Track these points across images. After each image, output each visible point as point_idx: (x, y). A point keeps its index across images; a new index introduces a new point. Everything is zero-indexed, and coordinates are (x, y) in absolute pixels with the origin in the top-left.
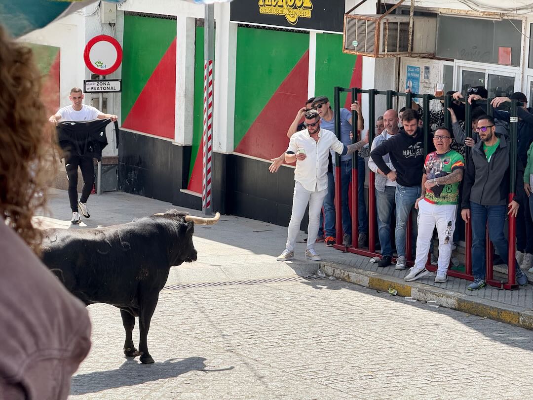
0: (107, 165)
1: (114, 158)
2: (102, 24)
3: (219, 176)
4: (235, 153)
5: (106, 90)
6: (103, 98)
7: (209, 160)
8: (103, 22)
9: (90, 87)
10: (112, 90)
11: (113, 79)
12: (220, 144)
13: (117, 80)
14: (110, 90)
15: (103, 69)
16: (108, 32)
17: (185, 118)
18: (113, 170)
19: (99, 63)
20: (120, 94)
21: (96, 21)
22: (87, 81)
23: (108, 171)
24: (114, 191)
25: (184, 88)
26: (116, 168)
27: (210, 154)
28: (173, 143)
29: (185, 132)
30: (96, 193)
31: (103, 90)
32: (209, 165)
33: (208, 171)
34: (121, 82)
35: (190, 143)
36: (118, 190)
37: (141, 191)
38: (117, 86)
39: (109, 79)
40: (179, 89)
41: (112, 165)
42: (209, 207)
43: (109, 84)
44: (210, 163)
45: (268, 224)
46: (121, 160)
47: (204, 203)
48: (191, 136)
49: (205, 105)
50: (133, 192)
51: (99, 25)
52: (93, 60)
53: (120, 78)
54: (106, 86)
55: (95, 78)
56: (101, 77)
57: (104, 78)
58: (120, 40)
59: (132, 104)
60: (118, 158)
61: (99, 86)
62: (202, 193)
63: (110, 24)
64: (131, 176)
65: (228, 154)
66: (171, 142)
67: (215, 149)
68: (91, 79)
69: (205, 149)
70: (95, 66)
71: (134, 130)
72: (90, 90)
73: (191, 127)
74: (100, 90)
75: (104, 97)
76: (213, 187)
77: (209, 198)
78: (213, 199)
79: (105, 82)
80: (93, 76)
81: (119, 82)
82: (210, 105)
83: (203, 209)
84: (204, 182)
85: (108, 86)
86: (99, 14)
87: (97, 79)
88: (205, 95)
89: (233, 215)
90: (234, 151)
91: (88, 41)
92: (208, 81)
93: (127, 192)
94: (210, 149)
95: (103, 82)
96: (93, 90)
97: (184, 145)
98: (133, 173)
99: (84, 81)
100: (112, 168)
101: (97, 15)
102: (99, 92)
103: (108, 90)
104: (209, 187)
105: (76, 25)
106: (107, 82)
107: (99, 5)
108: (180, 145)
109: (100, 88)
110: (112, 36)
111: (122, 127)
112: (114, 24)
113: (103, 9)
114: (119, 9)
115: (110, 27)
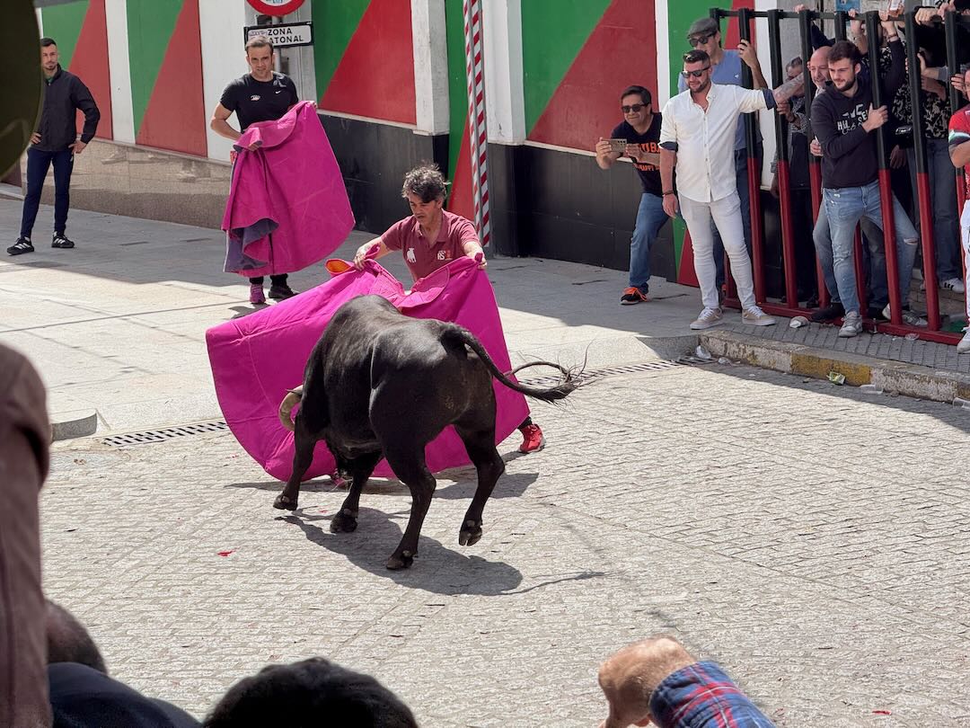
3: (502, 187)
4: (529, 143)
5: (286, 43)
6: (281, 58)
7: (481, 159)
10: (296, 42)
11: (297, 22)
12: (500, 128)
13: (305, 24)
14: (293, 43)
15: (275, 4)
17: (433, 84)
20: (311, 48)
22: (250, 29)
25: (428, 30)
27: (483, 147)
28: (415, 132)
29: (435, 111)
31: (280, 44)
32: (484, 168)
33: (483, 179)
34: (311, 26)
35: (445, 130)
38: (304, 33)
39: (289, 22)
40: (419, 33)
42: (487, 245)
43: (289, 32)
44: (484, 163)
45: (598, 268)
48: (446, 117)
49: (469, 59)
53: (309, 19)
54: (285, 36)
55: (263, 23)
56: (275, 20)
57: (281, 20)
59: (333, 64)
61: (273, 36)
65: (515, 144)
66: (411, 130)
67: (491, 138)
68: (256, 24)
69: (473, 139)
70: (264, 0)
71: (340, 111)
73: (445, 99)
75: (283, 55)
76: (492, 207)
77: (487, 228)
78: (494, 229)
79: (282, 29)
80: (259, 19)
81: (308, 27)
82: (478, 58)
84: (477, 199)
85: (289, 35)
87: (268, 24)
88: (468, 39)
89: (532, 256)
90: (528, 139)
92: (471, 14)
94: (483, 138)
95: (279, 29)
97: (434, 134)
99: (245, 28)
103: (289, 43)
104: (486, 208)
106: (286, 28)
108: (427, 134)
111: (319, 108)
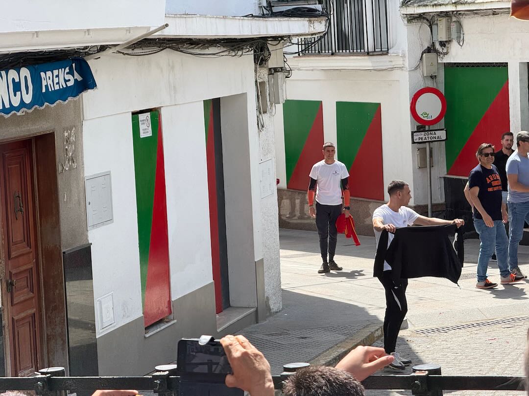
0: (436, 212)
1: (442, 204)
2: (424, 77)
5: (432, 140)
8: (425, 75)
9: (418, 137)
10: (438, 139)
11: (438, 129)
14: (436, 139)
15: (428, 120)
16: (430, 84)
21: (418, 74)
26: (444, 214)
34: (446, 131)
38: (442, 135)
41: (440, 211)
43: (435, 134)
46: (449, 207)
51: (421, 79)
52: (419, 112)
53: (444, 127)
54: (433, 136)
55: (420, 129)
56: (427, 128)
58: (442, 90)
59: (458, 151)
60: (446, 204)
61: (427, 136)
63: (431, 77)
68: (416, 130)
71: (461, 175)
72: (418, 141)
75: (431, 146)
80: (418, 127)
86: (421, 67)
87: (423, 130)
91: (414, 94)
95: (429, 132)
96: (420, 141)
100: (440, 214)
101: (418, 69)
102: (425, 142)
105: (399, 81)
106: (433, 132)
107: (421, 59)
109: (427, 138)
110: (435, 87)
111: (448, 174)
112: (435, 76)
113: (425, 63)
114: (440, 61)
115: (431, 79)
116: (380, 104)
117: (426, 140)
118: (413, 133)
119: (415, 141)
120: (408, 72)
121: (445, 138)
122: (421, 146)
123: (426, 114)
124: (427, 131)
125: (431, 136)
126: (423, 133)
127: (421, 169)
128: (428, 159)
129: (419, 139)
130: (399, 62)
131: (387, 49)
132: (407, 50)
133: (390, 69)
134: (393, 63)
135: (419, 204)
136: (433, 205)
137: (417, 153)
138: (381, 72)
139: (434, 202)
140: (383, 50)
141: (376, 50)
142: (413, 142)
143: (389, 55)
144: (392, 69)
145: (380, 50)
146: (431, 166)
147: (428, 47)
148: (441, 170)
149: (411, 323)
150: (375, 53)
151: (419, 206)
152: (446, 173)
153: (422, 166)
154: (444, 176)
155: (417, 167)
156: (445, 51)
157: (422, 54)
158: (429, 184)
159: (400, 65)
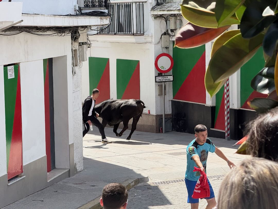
0: (167, 118)
1: (170, 115)
2: (162, 48)
8: (163, 47)
9: (158, 79)
10: (169, 80)
11: (169, 75)
12: (233, 104)
13: (171, 75)
14: (168, 80)
15: (164, 70)
16: (165, 51)
18: (170, 121)
19: (162, 67)
20: (172, 82)
21: (159, 46)
22: (157, 76)
23: (167, 121)
24: (170, 131)
26: (171, 119)
27: (228, 110)
28: (205, 105)
29: (212, 100)
30: (163, 132)
31: (164, 81)
32: (228, 115)
33: (228, 118)
35: (214, 105)
36: (172, 130)
37: (186, 131)
38: (171, 78)
39: (167, 75)
41: (169, 118)
42: (229, 136)
44: (229, 114)
46: (174, 116)
47: (226, 135)
48: (215, 101)
49: (225, 85)
50: (181, 131)
51: (161, 48)
52: (159, 66)
54: (166, 79)
56: (163, 74)
58: (171, 54)
59: (179, 87)
60: (172, 114)
61: (163, 79)
62: (224, 130)
63: (166, 48)
64: (180, 123)
65: (238, 109)
67: (230, 107)
69: (226, 107)
70: (161, 69)
71: (181, 100)
72: (158, 81)
74: (163, 81)
75: (165, 84)
77: (229, 132)
78: (231, 132)
80: (158, 74)
81: (172, 76)
82: (228, 85)
83: (226, 138)
84: (226, 124)
85: (167, 78)
86: (161, 42)
90: (241, 108)
91: (157, 56)
93: (178, 131)
94: (228, 107)
95: (164, 77)
96: (160, 81)
97: (211, 106)
98: (181, 121)
100: (169, 120)
101: (159, 44)
102: (162, 82)
103: (167, 81)
104: (229, 126)
105: (149, 49)
106: (166, 77)
107: (161, 38)
108: (209, 106)
109: (163, 80)
110: (168, 53)
111: (173, 99)
112: (168, 47)
113: (163, 40)
114: (171, 40)
115: (166, 49)
116: (139, 61)
117: (162, 81)
118: (156, 77)
119: (157, 81)
120: (154, 45)
121: (172, 80)
122: (160, 84)
123: (163, 67)
124: (163, 76)
125: (165, 78)
126: (161, 77)
127: (160, 96)
128: (163, 91)
129: (159, 80)
130: (149, 39)
131: (143, 33)
132: (154, 33)
133: (145, 43)
134: (146, 40)
135: (158, 114)
136: (165, 115)
137: (158, 87)
138: (140, 44)
139: (166, 113)
140: (141, 33)
141: (138, 33)
142: (156, 82)
143: (144, 35)
144: (146, 43)
145: (140, 33)
146: (165, 94)
147: (165, 32)
148: (170, 96)
149: (150, 178)
150: (137, 34)
151: (158, 115)
152: (172, 98)
153: (160, 94)
154: (171, 100)
155: (157, 95)
156: (173, 34)
157: (162, 36)
158: (164, 104)
159: (150, 41)
